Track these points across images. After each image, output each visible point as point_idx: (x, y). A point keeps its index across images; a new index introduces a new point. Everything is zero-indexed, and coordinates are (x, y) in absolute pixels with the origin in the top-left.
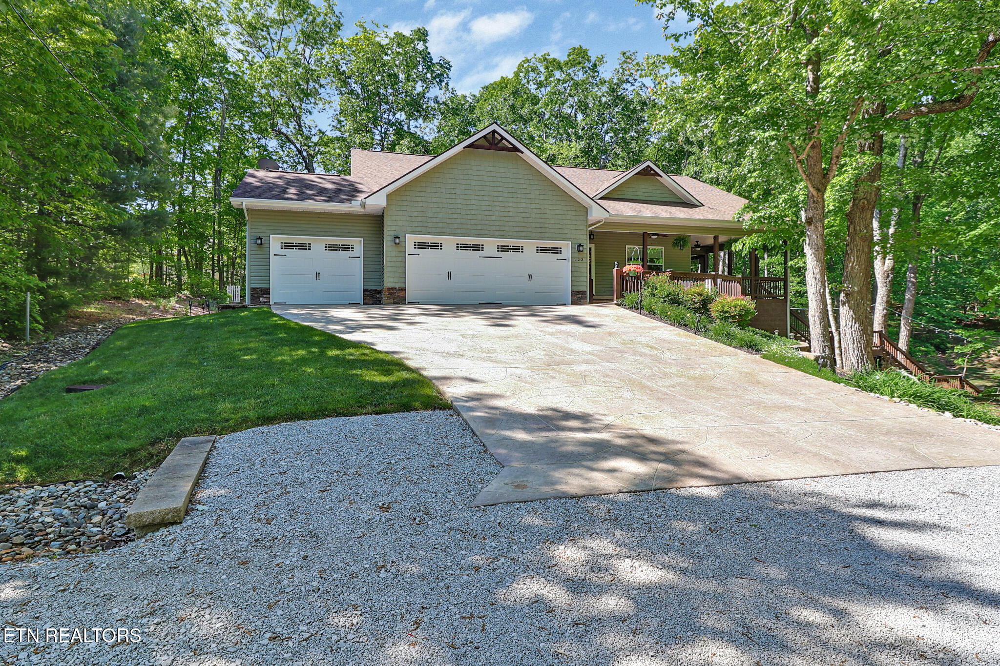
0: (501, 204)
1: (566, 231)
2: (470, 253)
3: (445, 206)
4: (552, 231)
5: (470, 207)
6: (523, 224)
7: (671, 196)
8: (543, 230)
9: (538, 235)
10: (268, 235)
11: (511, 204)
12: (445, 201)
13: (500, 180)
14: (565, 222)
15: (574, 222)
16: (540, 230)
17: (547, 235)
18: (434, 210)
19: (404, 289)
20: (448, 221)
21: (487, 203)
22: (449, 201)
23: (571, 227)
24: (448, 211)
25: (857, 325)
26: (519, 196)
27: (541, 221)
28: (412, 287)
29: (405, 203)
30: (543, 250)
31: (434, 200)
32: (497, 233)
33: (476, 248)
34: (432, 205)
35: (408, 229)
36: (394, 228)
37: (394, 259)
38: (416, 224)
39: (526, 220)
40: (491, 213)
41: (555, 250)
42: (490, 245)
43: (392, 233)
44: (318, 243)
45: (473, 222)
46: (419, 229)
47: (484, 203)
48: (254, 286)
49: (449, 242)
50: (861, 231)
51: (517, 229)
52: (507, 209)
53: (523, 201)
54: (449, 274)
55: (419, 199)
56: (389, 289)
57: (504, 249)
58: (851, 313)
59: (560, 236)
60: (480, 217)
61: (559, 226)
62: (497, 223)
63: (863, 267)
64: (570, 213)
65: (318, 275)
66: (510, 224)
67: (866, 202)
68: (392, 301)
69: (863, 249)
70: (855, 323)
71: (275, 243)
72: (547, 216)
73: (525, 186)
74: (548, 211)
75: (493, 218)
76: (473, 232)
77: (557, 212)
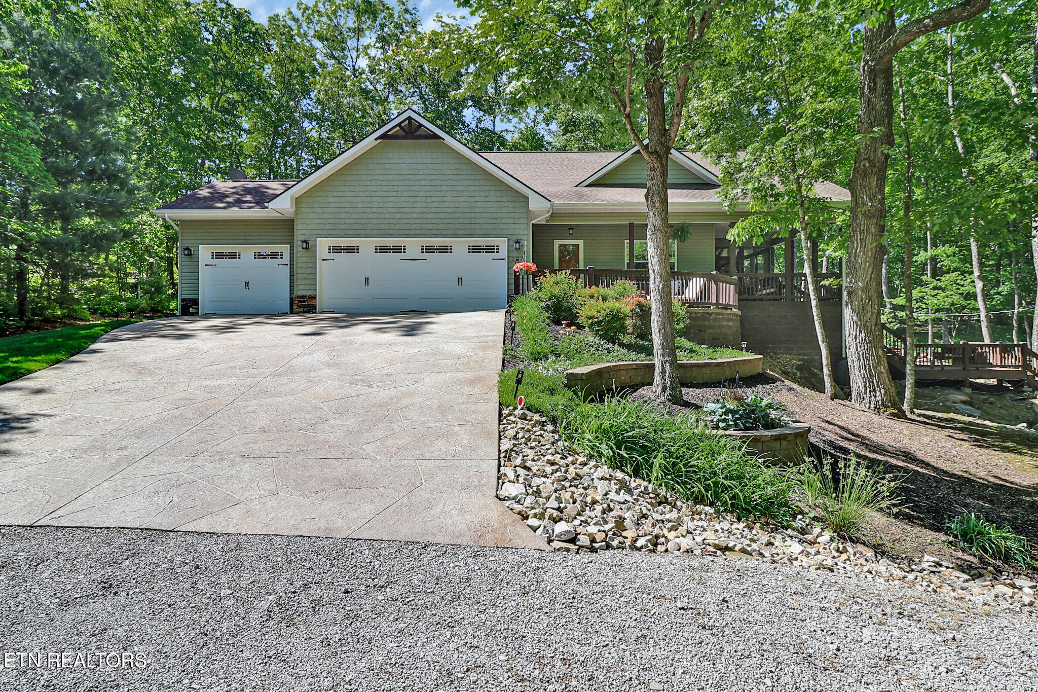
0: (423, 199)
1: (501, 226)
2: (390, 255)
3: (360, 205)
4: (484, 226)
5: (388, 205)
6: (450, 221)
7: (688, 176)
8: (473, 226)
9: (468, 232)
10: (197, 245)
11: (434, 199)
12: (359, 199)
13: (421, 172)
14: (501, 215)
15: (513, 215)
16: (469, 226)
17: (478, 232)
18: (348, 210)
19: (314, 297)
20: (363, 221)
21: (407, 199)
22: (364, 199)
23: (509, 221)
24: (363, 210)
25: (863, 335)
26: (444, 188)
27: (469, 216)
28: (325, 294)
29: (316, 205)
30: (476, 249)
31: (347, 199)
32: (418, 232)
33: (397, 249)
34: (344, 205)
35: (320, 232)
36: (304, 232)
37: (305, 265)
38: (327, 227)
39: (452, 216)
40: (412, 210)
41: (490, 249)
42: (413, 246)
43: (303, 238)
44: (247, 251)
45: (391, 221)
46: (331, 232)
47: (403, 199)
48: (184, 297)
49: (367, 245)
50: (864, 204)
51: (441, 227)
52: (430, 205)
53: (449, 194)
54: (367, 280)
55: (331, 200)
56: (299, 297)
57: (428, 249)
58: (855, 318)
59: (493, 232)
60: (398, 216)
61: (493, 221)
62: (418, 221)
63: (870, 254)
64: (506, 204)
65: (247, 284)
66: (434, 221)
67: (867, 164)
68: (302, 310)
69: (868, 230)
70: (860, 332)
71: (205, 252)
72: (478, 210)
73: (451, 177)
74: (479, 204)
75: (414, 216)
76: (391, 232)
77: (490, 204)
